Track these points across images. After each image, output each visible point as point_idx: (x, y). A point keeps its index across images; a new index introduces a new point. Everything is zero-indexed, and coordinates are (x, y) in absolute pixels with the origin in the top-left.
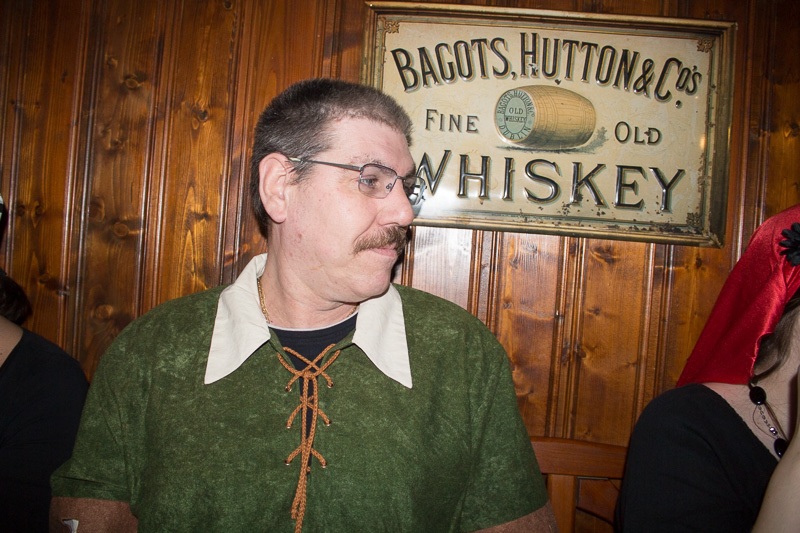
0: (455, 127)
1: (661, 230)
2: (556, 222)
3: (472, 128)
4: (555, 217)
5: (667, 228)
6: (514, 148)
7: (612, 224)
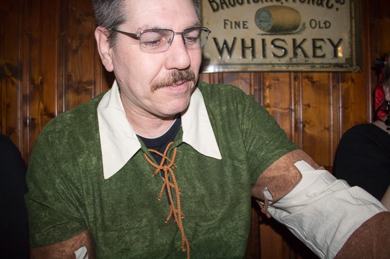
0: (237, 27)
1: (334, 66)
2: (287, 66)
3: (245, 27)
4: (286, 64)
5: (336, 65)
6: (265, 34)
7: (312, 65)
